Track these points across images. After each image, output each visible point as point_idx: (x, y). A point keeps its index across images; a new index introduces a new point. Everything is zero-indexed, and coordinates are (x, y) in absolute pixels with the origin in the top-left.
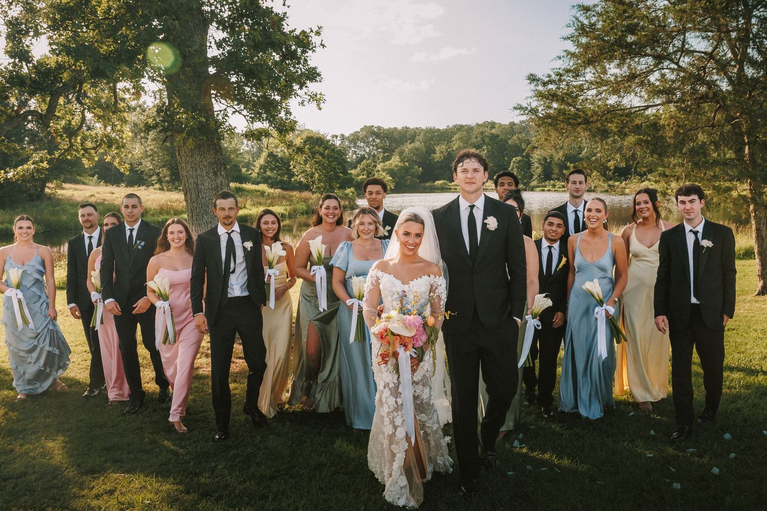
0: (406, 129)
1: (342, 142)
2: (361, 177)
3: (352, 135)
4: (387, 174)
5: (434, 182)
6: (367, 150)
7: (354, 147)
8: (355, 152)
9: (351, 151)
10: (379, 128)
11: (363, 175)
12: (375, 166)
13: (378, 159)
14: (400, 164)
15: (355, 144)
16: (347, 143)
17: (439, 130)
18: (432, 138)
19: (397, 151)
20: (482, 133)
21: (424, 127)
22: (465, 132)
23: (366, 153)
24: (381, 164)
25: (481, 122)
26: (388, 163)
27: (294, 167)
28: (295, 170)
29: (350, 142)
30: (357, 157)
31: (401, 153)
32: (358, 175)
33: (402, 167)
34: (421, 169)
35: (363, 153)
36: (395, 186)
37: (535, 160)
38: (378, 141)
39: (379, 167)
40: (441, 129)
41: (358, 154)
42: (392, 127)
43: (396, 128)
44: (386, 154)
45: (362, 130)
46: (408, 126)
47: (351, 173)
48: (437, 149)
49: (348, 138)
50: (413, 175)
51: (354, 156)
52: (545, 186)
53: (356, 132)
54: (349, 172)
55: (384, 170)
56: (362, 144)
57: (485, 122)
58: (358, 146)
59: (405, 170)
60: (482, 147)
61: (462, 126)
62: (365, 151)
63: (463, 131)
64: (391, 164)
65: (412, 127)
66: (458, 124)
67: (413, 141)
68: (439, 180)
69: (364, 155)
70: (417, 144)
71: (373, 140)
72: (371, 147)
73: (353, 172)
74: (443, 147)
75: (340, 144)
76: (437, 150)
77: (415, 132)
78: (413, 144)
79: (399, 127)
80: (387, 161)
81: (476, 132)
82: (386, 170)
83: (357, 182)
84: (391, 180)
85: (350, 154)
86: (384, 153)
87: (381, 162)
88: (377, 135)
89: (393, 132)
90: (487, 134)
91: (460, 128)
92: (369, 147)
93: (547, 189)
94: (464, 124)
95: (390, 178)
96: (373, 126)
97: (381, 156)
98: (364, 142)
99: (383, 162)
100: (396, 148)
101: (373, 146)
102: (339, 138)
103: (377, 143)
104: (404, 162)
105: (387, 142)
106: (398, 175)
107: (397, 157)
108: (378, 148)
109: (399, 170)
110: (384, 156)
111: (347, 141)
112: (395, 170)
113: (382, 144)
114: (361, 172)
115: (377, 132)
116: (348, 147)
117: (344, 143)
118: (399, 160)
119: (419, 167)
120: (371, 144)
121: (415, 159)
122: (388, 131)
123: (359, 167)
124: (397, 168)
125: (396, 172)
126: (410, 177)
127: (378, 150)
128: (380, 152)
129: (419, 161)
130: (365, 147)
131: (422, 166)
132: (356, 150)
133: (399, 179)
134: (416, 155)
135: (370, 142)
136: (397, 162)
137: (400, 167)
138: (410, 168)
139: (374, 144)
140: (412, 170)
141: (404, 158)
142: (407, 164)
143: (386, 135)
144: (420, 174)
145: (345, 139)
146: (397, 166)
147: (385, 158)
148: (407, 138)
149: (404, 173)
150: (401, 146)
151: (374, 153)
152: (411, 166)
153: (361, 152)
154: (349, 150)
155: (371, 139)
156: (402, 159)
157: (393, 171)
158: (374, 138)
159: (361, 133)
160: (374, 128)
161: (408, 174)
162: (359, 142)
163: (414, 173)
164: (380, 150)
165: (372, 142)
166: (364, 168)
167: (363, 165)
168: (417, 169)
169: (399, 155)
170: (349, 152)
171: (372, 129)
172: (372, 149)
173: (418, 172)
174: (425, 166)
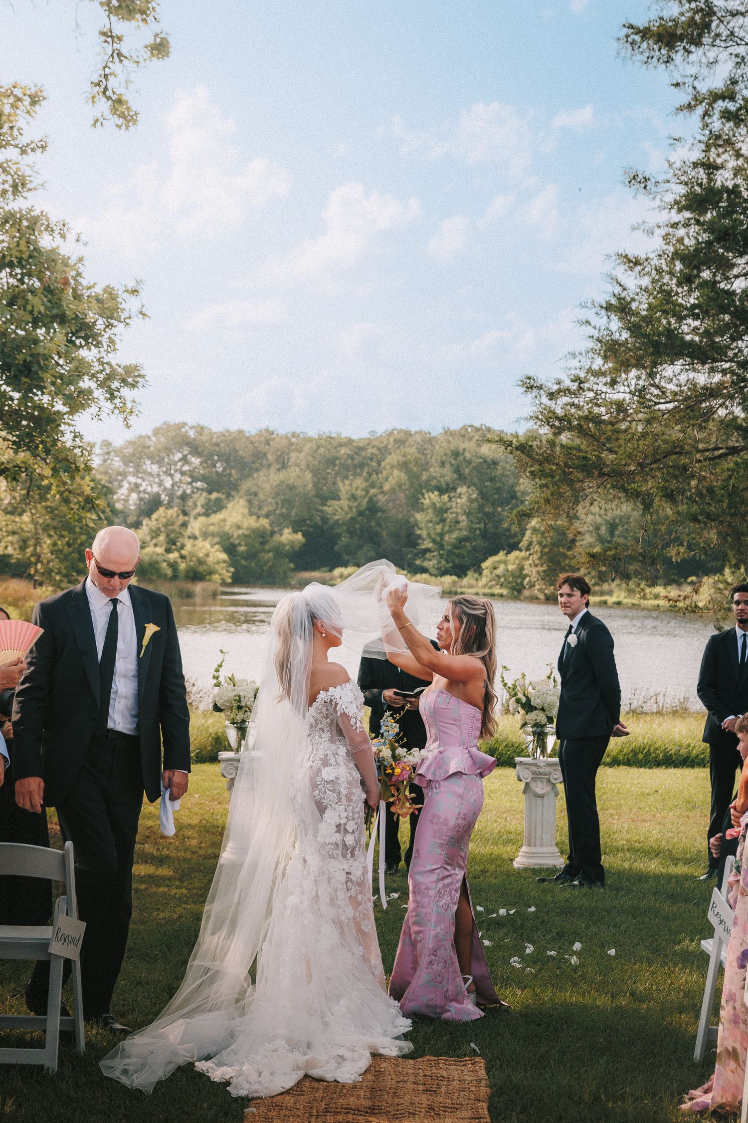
0: (268, 436)
1: (105, 461)
2: (150, 549)
3: (130, 443)
4: (212, 546)
5: (331, 570)
6: (168, 483)
7: (135, 475)
8: (137, 486)
9: (126, 485)
10: (200, 429)
11: (156, 545)
12: (184, 525)
13: (195, 505)
14: (252, 522)
15: (138, 466)
16: (117, 463)
17: (350, 442)
18: (331, 462)
19: (242, 487)
20: (456, 454)
21: (312, 433)
22: (413, 450)
23: (165, 489)
24: (202, 519)
25: (456, 426)
26: (216, 518)
29: (126, 461)
30: (141, 499)
31: (252, 496)
33: (254, 531)
34: (299, 536)
35: (155, 489)
36: (232, 577)
37: (585, 528)
38: (195, 461)
39: (196, 526)
40: (355, 437)
41: (145, 492)
42: (234, 428)
43: (241, 432)
44: (214, 495)
45: (156, 432)
46: (271, 429)
48: (344, 487)
49: (121, 449)
50: (279, 551)
51: (134, 496)
52: (610, 593)
53: (141, 438)
55: (205, 535)
56: (155, 468)
57: (465, 428)
58: (145, 472)
59: (262, 537)
60: (455, 489)
61: (408, 434)
62: (160, 484)
63: (410, 446)
64: (224, 520)
65: (282, 432)
66: (399, 427)
67: (283, 465)
68: (345, 565)
69: (158, 495)
70: (292, 475)
71: (184, 459)
72: (177, 476)
74: (359, 482)
75: (100, 465)
76: (343, 491)
77: (291, 444)
78: (282, 475)
79: (252, 430)
80: (215, 512)
81: (442, 452)
82: (213, 535)
84: (224, 561)
85: (124, 491)
86: (210, 492)
87: (199, 515)
88: (195, 446)
89: (234, 440)
90: (468, 456)
91: (402, 439)
92: (171, 476)
93: (611, 600)
94: (413, 428)
95: (223, 556)
96: (186, 424)
97: (201, 499)
98: (160, 462)
99: (207, 515)
100: (241, 480)
101: (183, 473)
102: (97, 450)
103: (193, 466)
104: (258, 517)
105: (218, 465)
106: (242, 549)
107: (243, 502)
108: (195, 479)
109: (246, 536)
110: (210, 500)
111: (117, 459)
112: (235, 535)
113: (204, 468)
114: (152, 538)
115: (194, 440)
116: (120, 474)
117: (109, 461)
118: (246, 511)
119: (295, 531)
120: (178, 467)
121: (284, 511)
122: (222, 438)
123: (147, 525)
124: (240, 532)
125: (237, 542)
126: (271, 554)
127: (194, 484)
128: (198, 489)
129: (296, 515)
130: (161, 474)
131: (304, 529)
132: (139, 481)
133: (246, 559)
134: (288, 502)
135: (175, 463)
136: (239, 517)
137: (247, 529)
138: (273, 533)
139: (186, 468)
140: (276, 537)
141: (260, 508)
142: (265, 523)
143: (217, 448)
144: (297, 549)
145: (113, 453)
146: (239, 527)
147: (212, 503)
148: (270, 457)
149: (257, 545)
150: (255, 475)
151: (184, 491)
152: (276, 529)
153: (150, 488)
154: (122, 481)
155: (179, 455)
156: (254, 509)
157: (229, 539)
158: (186, 452)
159: (154, 439)
160: (187, 428)
161: (267, 547)
162: (148, 462)
163: (284, 545)
164: (199, 484)
165: (179, 464)
166: (159, 529)
167: (157, 520)
168: (289, 537)
169: (248, 498)
170: (120, 487)
171: (183, 430)
172: (181, 481)
173: (292, 543)
174: (311, 530)
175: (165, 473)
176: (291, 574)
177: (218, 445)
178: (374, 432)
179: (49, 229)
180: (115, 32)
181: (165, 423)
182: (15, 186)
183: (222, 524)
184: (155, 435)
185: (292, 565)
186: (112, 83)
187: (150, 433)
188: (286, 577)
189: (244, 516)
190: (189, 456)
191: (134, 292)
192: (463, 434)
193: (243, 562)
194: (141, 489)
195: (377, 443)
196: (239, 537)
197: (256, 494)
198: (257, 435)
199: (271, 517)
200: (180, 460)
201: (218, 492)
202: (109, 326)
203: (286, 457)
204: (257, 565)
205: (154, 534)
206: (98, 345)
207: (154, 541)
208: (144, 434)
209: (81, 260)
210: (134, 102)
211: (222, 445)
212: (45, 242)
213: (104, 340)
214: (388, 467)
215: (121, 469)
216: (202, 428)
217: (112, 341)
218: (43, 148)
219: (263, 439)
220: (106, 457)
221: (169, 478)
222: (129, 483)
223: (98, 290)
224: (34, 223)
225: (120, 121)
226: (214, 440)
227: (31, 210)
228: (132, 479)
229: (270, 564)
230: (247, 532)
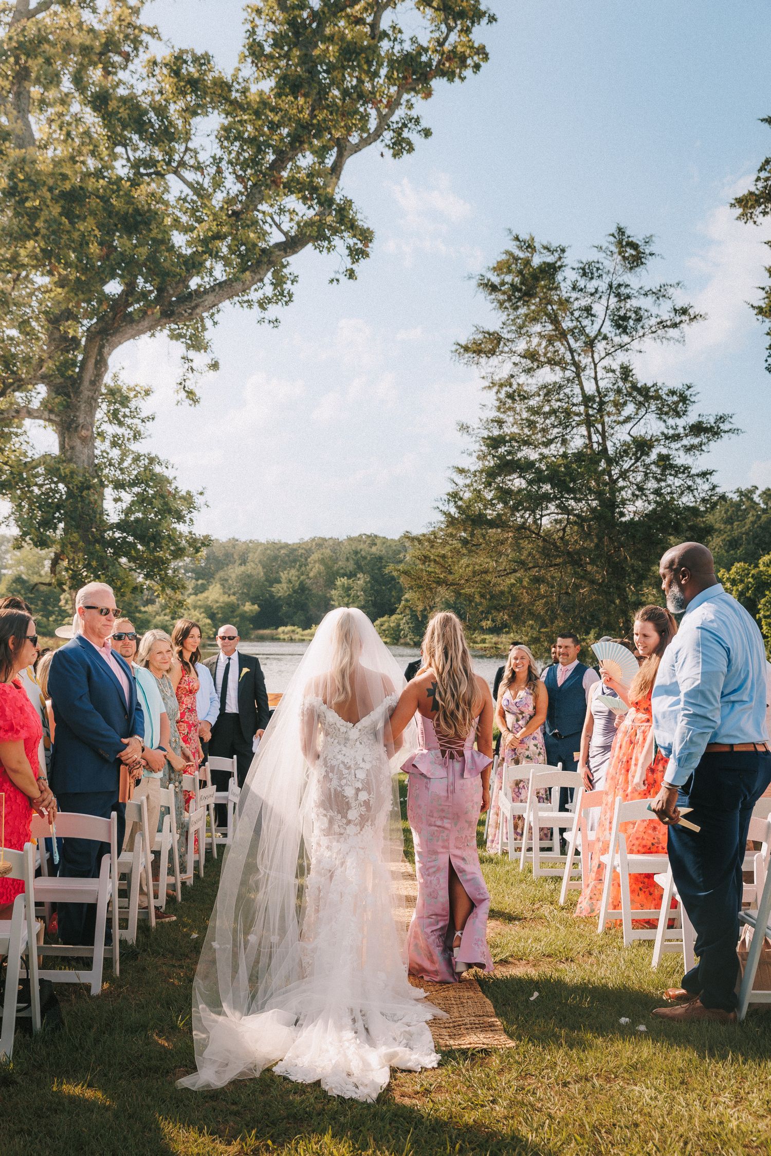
20: (356, 553)
22: (328, 550)
25: (355, 535)
31: (223, 581)
33: (226, 603)
34: (256, 607)
40: (290, 542)
48: (284, 575)
57: (360, 536)
60: (356, 575)
61: (324, 540)
63: (326, 548)
64: (207, 597)
65: (243, 539)
66: (318, 536)
67: (244, 560)
70: (250, 566)
74: (294, 572)
76: (283, 578)
77: (248, 547)
78: (243, 568)
80: (201, 592)
81: (346, 551)
90: (363, 554)
91: (321, 544)
94: (328, 536)
97: (192, 584)
99: (196, 594)
104: (229, 595)
107: (218, 586)
118: (221, 591)
119: (253, 604)
121: (246, 591)
124: (217, 604)
129: (253, 594)
131: (258, 602)
144: (255, 615)
146: (217, 602)
150: (226, 567)
152: (241, 602)
156: (226, 590)
169: (221, 583)
174: (263, 603)
178: (302, 539)
179: (160, 463)
180: (190, 357)
182: (135, 437)
186: (188, 383)
189: (220, 594)
191: (201, 494)
192: (359, 539)
195: (304, 546)
197: (226, 580)
198: (227, 541)
202: (190, 512)
203: (246, 556)
206: (185, 522)
209: (175, 478)
210: (198, 393)
212: (157, 469)
213: (187, 519)
214: (312, 562)
217: (191, 520)
218: (153, 419)
219: (230, 544)
223: (183, 493)
224: (152, 460)
225: (191, 402)
227: (149, 454)
230: (221, 604)
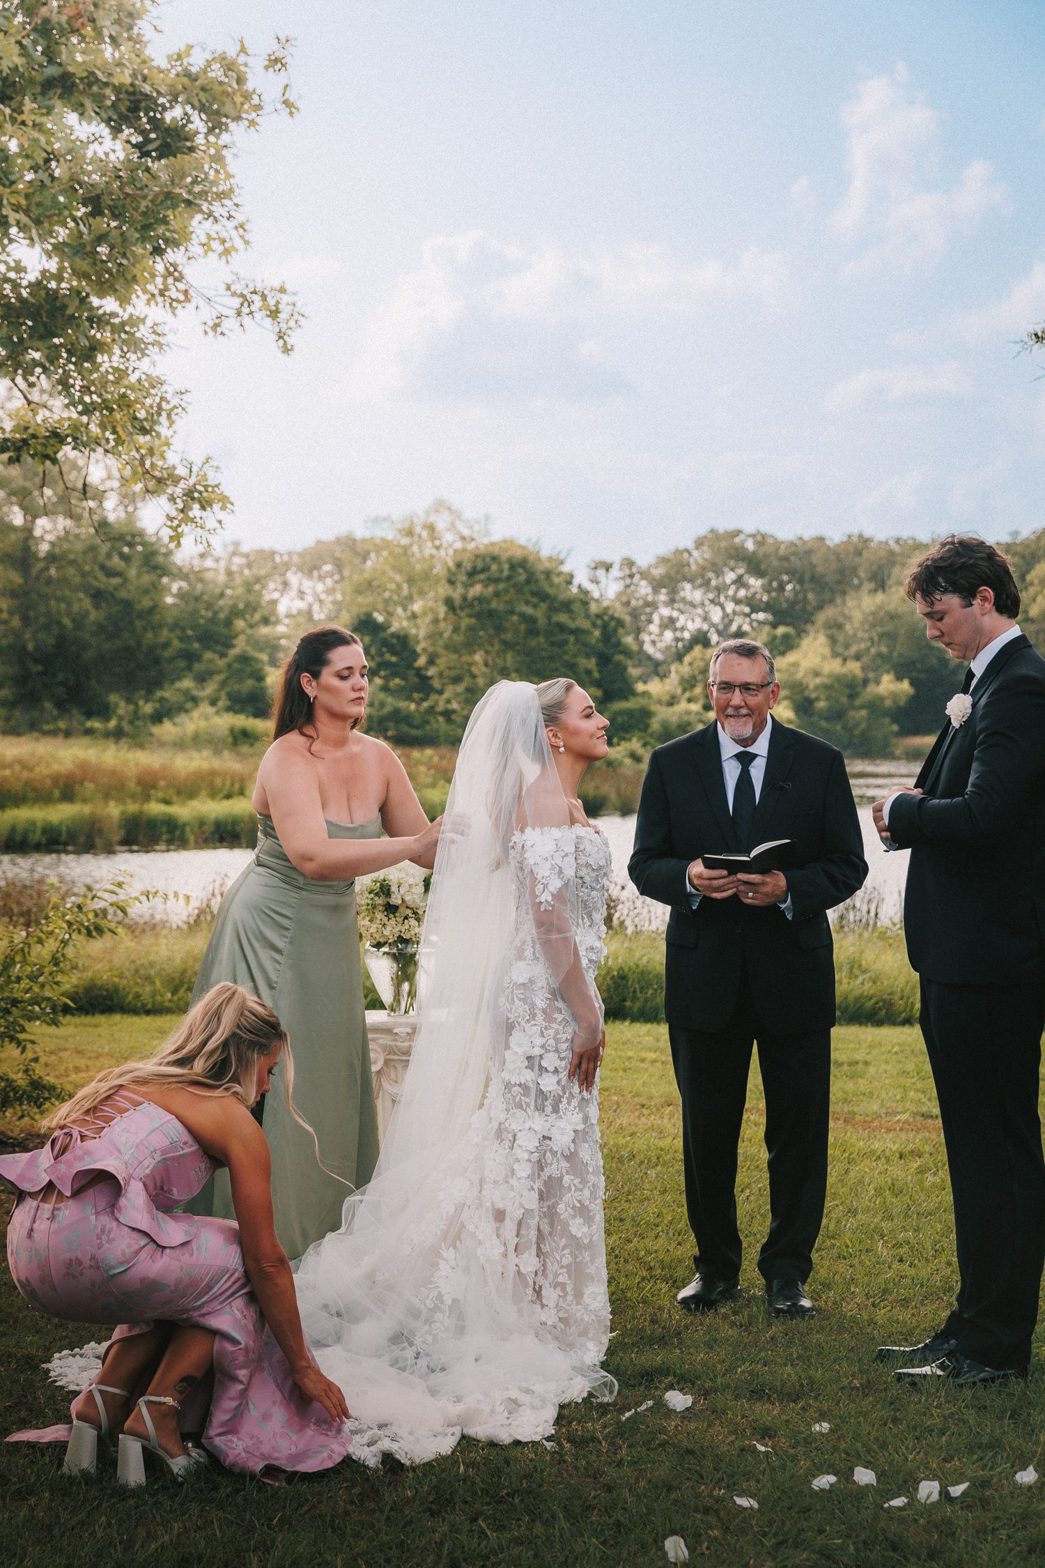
0: (860, 545)
1: (628, 586)
3: (663, 560)
6: (716, 615)
7: (669, 605)
8: (672, 621)
9: (656, 618)
10: (761, 539)
11: (689, 701)
14: (834, 667)
15: (673, 592)
16: (644, 589)
19: (821, 618)
23: (713, 625)
26: (783, 662)
27: (431, 662)
28: (431, 672)
29: (657, 586)
30: (677, 640)
31: (834, 628)
32: (672, 701)
33: (838, 679)
34: (905, 686)
35: (699, 625)
38: (755, 583)
41: (683, 629)
42: (809, 536)
43: (821, 539)
44: (781, 630)
45: (699, 543)
46: (867, 534)
47: (645, 694)
49: (650, 569)
50: (875, 707)
51: (669, 635)
53: (678, 552)
54: (640, 687)
56: (697, 595)
58: (683, 600)
59: (852, 687)
62: (706, 619)
64: (796, 665)
65: (881, 537)
67: (881, 584)
69: (703, 632)
70: (893, 598)
71: (739, 582)
72: (730, 607)
73: (655, 687)
75: (619, 595)
78: (879, 600)
79: (835, 536)
80: (783, 653)
83: (665, 725)
85: (654, 628)
86: (776, 626)
88: (755, 565)
89: (809, 552)
92: (723, 608)
96: (738, 532)
98: (705, 586)
100: (820, 607)
101: (738, 602)
102: (615, 572)
103: (752, 591)
104: (845, 660)
105: (789, 587)
106: (821, 704)
107: (822, 639)
108: (755, 609)
109: (827, 687)
110: (775, 637)
111: (644, 583)
112: (811, 686)
113: (768, 592)
114: (684, 691)
115: (754, 553)
116: (647, 604)
117: (632, 588)
118: (827, 651)
119: (899, 678)
120: (731, 592)
121: (884, 649)
122: (792, 549)
123: (677, 672)
124: (818, 680)
125: (814, 695)
126: (864, 713)
127: (754, 616)
128: (760, 623)
129: (900, 655)
130: (707, 602)
131: (914, 674)
132: (675, 614)
133: (827, 719)
134: (887, 636)
135: (727, 587)
136: (817, 660)
137: (829, 676)
138: (866, 682)
139: (742, 593)
140: (872, 689)
141: (847, 646)
142: (854, 667)
143: (786, 564)
144: (902, 703)
145: (637, 577)
146: (816, 674)
147: (777, 641)
148: (862, 574)
149: (844, 700)
150: (839, 601)
151: (740, 627)
152: (871, 675)
153: (691, 625)
154: (651, 614)
155: (730, 577)
156: (837, 646)
157: (803, 691)
158: (741, 571)
159: (695, 553)
160: (742, 537)
161: (858, 702)
162: (688, 586)
163: (881, 699)
164: (761, 616)
165: (733, 588)
166: (694, 677)
167: (691, 664)
168: (891, 687)
169: (829, 632)
170: (650, 621)
171: (737, 540)
172: (734, 613)
173: (894, 695)
174: (923, 676)
175: (712, 601)
176: (894, 741)
177: (786, 559)
178: (1017, 533)
181: (712, 531)
183: (792, 669)
184: (697, 548)
185: (895, 728)
187: (690, 544)
188: (886, 745)
189: (824, 658)
190: (746, 577)
193: (823, 723)
194: (678, 625)
195: (1019, 549)
196: (817, 687)
197: (840, 627)
198: (843, 543)
199: (865, 659)
200: (734, 582)
201: (787, 624)
203: (886, 573)
204: (844, 728)
205: (687, 685)
207: (687, 695)
208: (681, 547)
211: (793, 559)
214: (1036, 581)
215: (650, 598)
216: (763, 536)
219: (851, 549)
220: (628, 581)
221: (718, 609)
222: (662, 618)
226: (781, 552)
228: (665, 612)
229: (863, 726)
230: (826, 681)
